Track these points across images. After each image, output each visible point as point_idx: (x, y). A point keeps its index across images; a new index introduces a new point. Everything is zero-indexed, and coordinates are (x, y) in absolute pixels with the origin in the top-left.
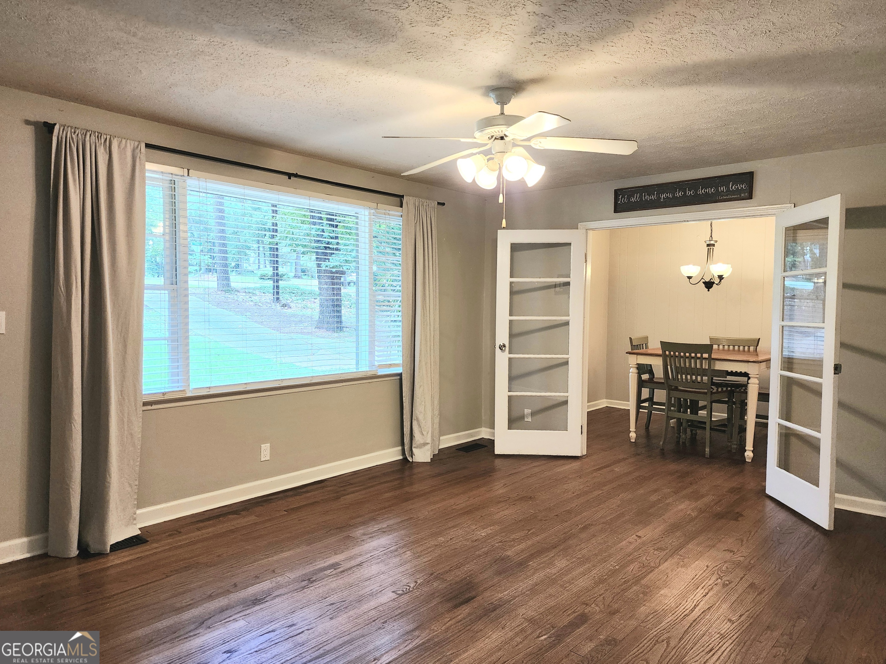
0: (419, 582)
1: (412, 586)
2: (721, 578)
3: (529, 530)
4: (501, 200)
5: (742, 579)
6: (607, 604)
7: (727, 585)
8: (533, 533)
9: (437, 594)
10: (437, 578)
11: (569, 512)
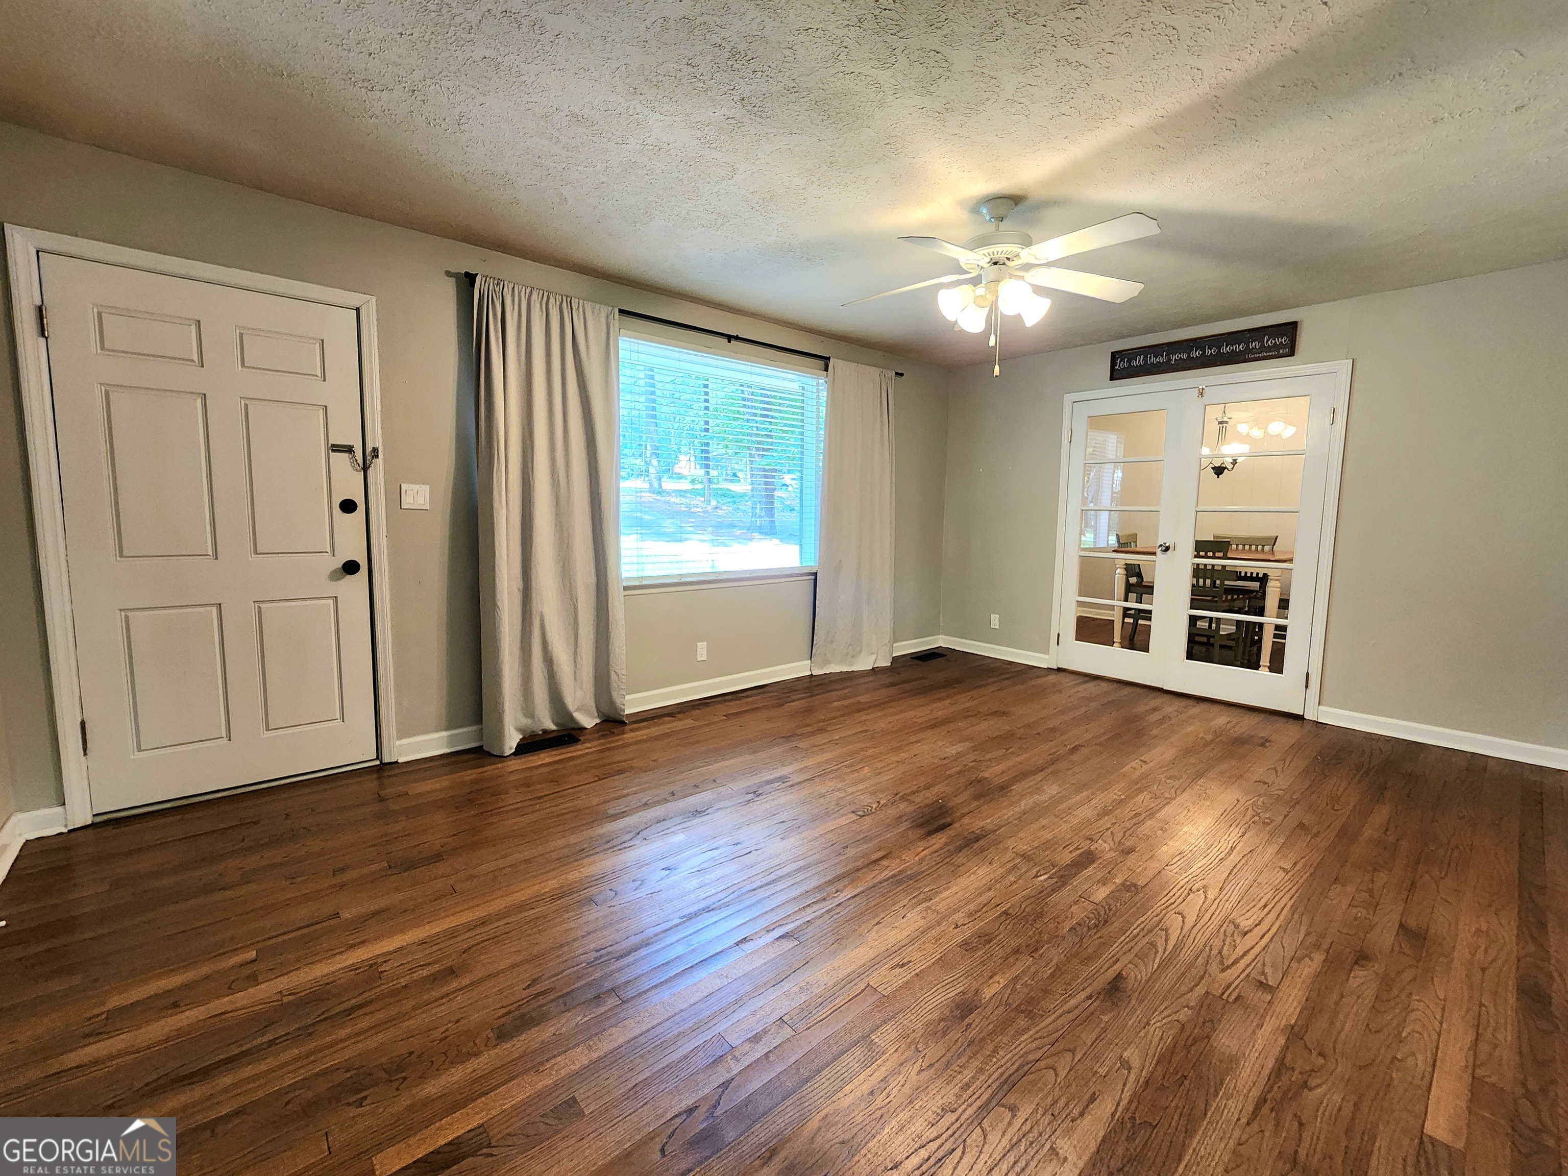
0: (882, 803)
1: (874, 806)
2: (1258, 814)
3: (1007, 749)
4: (992, 343)
5: (1286, 816)
6: (1117, 840)
7: (1268, 824)
8: (1012, 753)
9: (904, 818)
10: (904, 798)
11: (1053, 730)
